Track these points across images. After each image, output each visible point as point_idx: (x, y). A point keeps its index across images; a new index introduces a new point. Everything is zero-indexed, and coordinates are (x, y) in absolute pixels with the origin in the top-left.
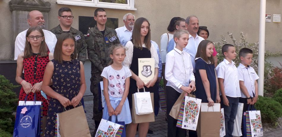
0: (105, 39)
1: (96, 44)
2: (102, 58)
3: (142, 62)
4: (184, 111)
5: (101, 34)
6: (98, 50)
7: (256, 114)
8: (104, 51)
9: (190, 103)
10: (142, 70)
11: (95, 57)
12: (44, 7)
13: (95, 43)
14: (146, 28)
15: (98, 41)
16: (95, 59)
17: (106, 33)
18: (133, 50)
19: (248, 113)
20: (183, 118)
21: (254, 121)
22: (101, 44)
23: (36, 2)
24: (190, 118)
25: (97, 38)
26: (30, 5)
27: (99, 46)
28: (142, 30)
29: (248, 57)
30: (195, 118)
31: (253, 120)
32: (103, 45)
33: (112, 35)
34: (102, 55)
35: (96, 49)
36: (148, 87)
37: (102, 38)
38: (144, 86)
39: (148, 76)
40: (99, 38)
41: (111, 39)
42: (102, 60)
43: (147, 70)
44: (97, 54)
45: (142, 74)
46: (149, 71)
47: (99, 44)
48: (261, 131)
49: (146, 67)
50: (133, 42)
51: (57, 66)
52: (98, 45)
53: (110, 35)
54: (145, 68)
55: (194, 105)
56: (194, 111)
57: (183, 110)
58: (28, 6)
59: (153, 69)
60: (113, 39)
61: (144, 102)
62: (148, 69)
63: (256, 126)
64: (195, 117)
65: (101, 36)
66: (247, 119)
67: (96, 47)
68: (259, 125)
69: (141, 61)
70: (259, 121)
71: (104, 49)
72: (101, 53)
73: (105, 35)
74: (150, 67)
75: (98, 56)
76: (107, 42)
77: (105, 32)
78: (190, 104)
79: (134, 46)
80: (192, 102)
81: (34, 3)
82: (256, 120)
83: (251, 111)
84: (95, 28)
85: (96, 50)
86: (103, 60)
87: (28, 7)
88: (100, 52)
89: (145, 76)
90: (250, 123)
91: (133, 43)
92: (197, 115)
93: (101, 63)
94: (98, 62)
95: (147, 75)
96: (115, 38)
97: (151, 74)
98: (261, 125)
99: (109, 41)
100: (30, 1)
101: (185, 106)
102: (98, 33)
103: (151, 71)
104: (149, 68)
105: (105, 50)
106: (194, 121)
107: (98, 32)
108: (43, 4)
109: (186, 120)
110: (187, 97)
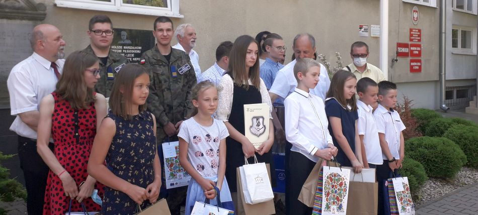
0: (171, 70)
1: (156, 79)
2: (166, 102)
3: (250, 111)
4: (324, 193)
5: (165, 60)
6: (160, 87)
7: (403, 183)
8: (169, 89)
9: (332, 177)
10: (251, 124)
11: (154, 100)
12: (35, 12)
13: (154, 76)
14: (254, 54)
15: (160, 72)
16: (154, 103)
17: (172, 59)
18: (233, 90)
19: (391, 182)
20: (321, 205)
21: (402, 195)
22: (164, 77)
23: (22, 3)
24: (334, 203)
25: (158, 68)
26: (10, 8)
27: (160, 82)
28: (248, 56)
29: (391, 95)
30: (341, 202)
31: (400, 192)
32: (168, 80)
33: (182, 62)
34: (165, 98)
35: (156, 86)
36: (261, 153)
37: (167, 67)
38: (255, 152)
39: (261, 134)
40: (162, 66)
41: (181, 69)
42: (166, 106)
43: (258, 125)
44: (157, 95)
45: (251, 131)
46: (261, 126)
47: (161, 78)
48: (412, 210)
49: (257, 120)
50: (232, 77)
51: (121, 126)
52: (159, 79)
53: (179, 62)
54: (255, 120)
55: (338, 180)
56: (339, 189)
57: (321, 190)
58: (7, 10)
59: (267, 123)
60: (185, 69)
61: (259, 182)
62: (259, 122)
63: (405, 202)
64: (341, 200)
65: (164, 63)
66: (390, 191)
67: (156, 82)
68: (409, 201)
69: (248, 109)
70: (407, 194)
71: (169, 86)
72: (164, 93)
73: (171, 63)
74: (263, 119)
75: (159, 98)
76: (175, 74)
77: (171, 56)
78: (331, 180)
79: (234, 83)
80: (335, 175)
81: (17, 5)
82: (403, 192)
83: (394, 179)
84: (153, 50)
85: (157, 88)
86: (168, 105)
87: (8, 12)
88: (163, 91)
89: (255, 135)
90: (395, 197)
91: (233, 79)
92: (344, 196)
93: (164, 111)
94: (159, 110)
95: (258, 133)
96: (189, 68)
97: (265, 130)
98: (411, 200)
99: (178, 73)
100: (11, 2)
101: (324, 184)
102: (159, 59)
103: (265, 126)
104: (261, 120)
105: (172, 88)
106: (340, 207)
107: (159, 56)
108: (34, 7)
109: (328, 207)
110: (325, 168)
